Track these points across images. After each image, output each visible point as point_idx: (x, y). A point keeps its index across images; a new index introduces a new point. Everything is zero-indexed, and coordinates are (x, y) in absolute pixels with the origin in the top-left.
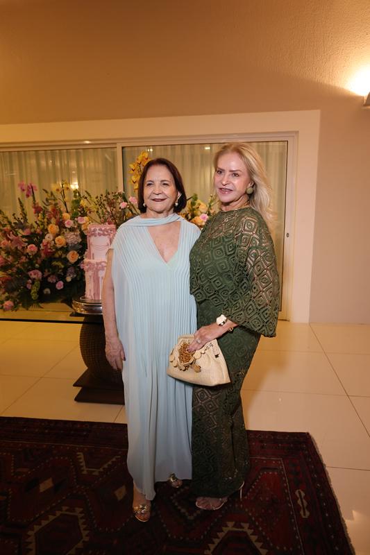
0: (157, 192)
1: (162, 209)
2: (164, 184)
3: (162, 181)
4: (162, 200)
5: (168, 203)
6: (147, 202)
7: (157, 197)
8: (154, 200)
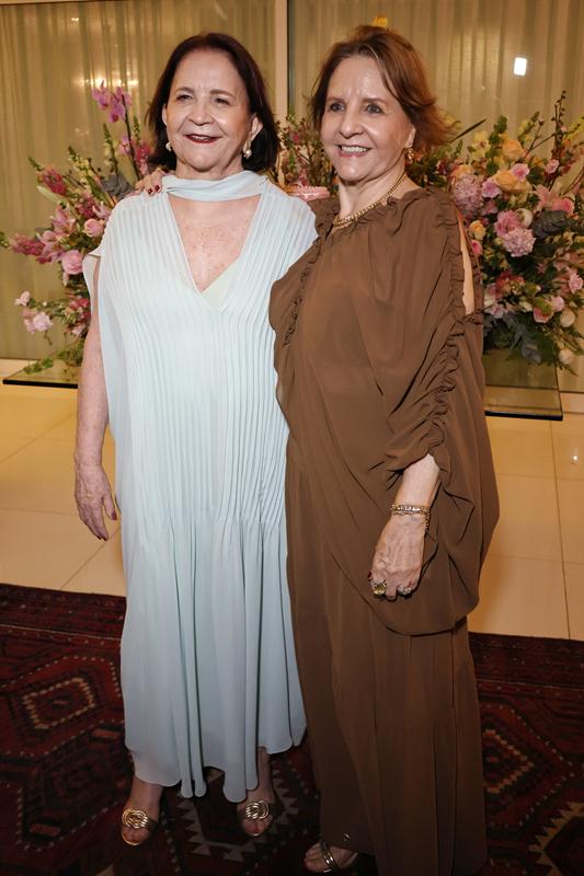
0: (199, 119)
1: (210, 162)
2: (219, 100)
3: (215, 92)
4: (212, 139)
5: (225, 147)
6: (176, 142)
7: (198, 130)
8: (189, 136)
